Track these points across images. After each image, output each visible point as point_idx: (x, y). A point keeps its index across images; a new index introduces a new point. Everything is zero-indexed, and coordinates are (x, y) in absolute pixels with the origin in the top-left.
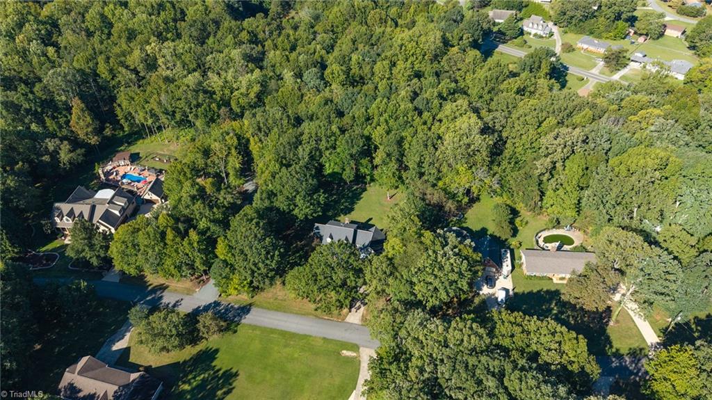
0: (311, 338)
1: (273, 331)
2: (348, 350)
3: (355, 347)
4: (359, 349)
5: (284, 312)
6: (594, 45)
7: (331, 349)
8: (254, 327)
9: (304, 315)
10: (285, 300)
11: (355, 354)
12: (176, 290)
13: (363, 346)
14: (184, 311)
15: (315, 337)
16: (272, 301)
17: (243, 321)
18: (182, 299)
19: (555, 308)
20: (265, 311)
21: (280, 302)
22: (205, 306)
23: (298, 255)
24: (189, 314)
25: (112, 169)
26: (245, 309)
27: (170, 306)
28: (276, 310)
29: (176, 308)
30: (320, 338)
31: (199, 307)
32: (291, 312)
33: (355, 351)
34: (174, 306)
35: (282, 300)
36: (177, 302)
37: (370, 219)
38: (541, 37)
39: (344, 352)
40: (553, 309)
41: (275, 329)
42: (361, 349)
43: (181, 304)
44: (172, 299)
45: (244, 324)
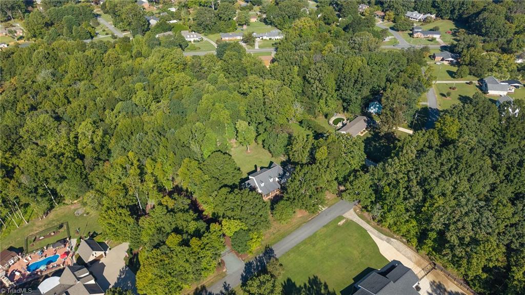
0: (319, 232)
1: (298, 247)
2: (340, 221)
3: (341, 218)
5: (288, 235)
6: (231, 36)
7: (333, 228)
8: (287, 254)
9: (298, 228)
10: (279, 230)
11: (344, 220)
12: (212, 282)
13: (343, 214)
14: (237, 285)
15: (319, 230)
16: (273, 237)
17: (277, 257)
18: (225, 282)
20: (278, 243)
22: (245, 272)
24: (242, 283)
26: (269, 252)
27: (224, 291)
28: (283, 238)
29: (230, 289)
30: (322, 228)
31: (242, 275)
32: (291, 232)
34: (226, 288)
35: (277, 232)
36: (224, 286)
38: (199, 41)
39: (339, 223)
40: (376, 145)
41: (298, 245)
42: (344, 216)
43: (229, 285)
44: (218, 288)
45: (279, 258)
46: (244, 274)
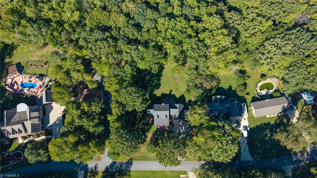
0: (165, 172)
2: (182, 174)
3: (185, 173)
4: (187, 173)
5: (148, 160)
7: (175, 176)
8: (138, 172)
11: (186, 176)
14: (101, 170)
15: (167, 171)
17: (131, 169)
18: (97, 164)
19: (269, 133)
20: (139, 161)
21: (143, 154)
22: (110, 165)
23: (142, 123)
24: (104, 171)
25: (12, 81)
26: (130, 163)
27: (93, 169)
28: (144, 160)
29: (97, 170)
30: (169, 171)
31: (107, 167)
32: (151, 160)
33: (186, 175)
34: (96, 168)
36: (96, 166)
37: (171, 91)
39: (181, 175)
40: (268, 134)
41: (147, 171)
42: (188, 173)
43: (98, 167)
44: (92, 164)
45: (132, 171)
46: (109, 167)
